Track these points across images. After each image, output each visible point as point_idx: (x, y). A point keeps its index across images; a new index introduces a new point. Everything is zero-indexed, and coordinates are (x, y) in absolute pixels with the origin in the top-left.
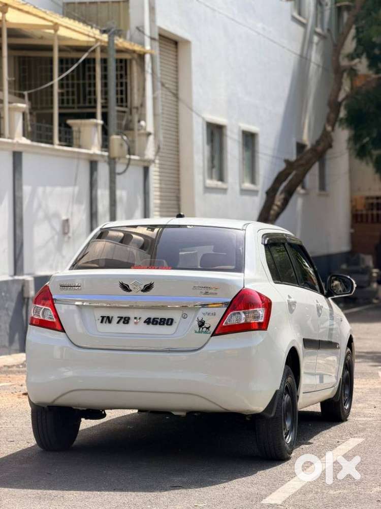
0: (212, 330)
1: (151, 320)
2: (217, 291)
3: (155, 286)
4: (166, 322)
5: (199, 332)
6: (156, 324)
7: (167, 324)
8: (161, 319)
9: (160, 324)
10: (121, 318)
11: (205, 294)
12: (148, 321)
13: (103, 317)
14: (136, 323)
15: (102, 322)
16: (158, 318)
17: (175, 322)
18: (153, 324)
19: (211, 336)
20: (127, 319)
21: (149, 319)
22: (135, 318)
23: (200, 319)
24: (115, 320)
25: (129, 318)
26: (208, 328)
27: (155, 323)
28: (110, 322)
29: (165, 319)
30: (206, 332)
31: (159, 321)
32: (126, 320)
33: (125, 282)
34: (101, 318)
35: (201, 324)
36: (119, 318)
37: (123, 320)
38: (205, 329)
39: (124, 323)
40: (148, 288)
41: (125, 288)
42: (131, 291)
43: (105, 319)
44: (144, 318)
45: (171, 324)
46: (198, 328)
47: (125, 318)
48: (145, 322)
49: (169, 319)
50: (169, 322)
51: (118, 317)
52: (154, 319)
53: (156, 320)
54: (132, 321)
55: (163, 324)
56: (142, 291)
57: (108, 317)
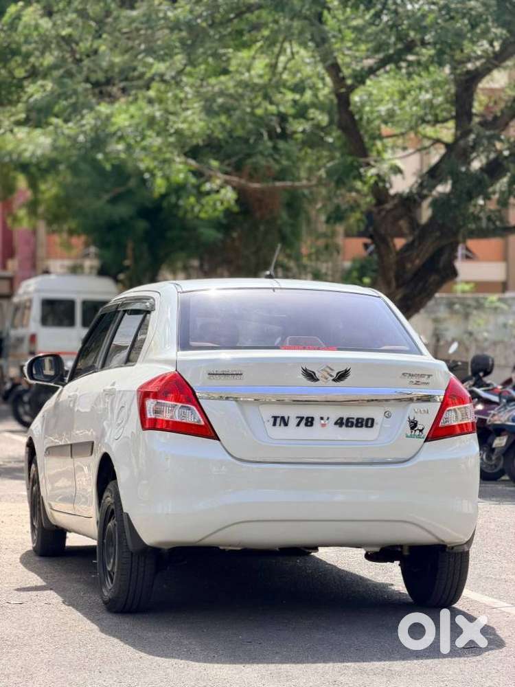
0: (426, 432)
1: (344, 421)
2: (429, 381)
3: (351, 372)
4: (364, 423)
5: (411, 436)
6: (352, 426)
7: (367, 426)
8: (358, 419)
9: (357, 426)
10: (302, 418)
11: (416, 384)
12: (340, 423)
13: (275, 418)
14: (323, 425)
15: (274, 424)
16: (353, 418)
17: (377, 424)
18: (347, 426)
19: (425, 442)
20: (310, 420)
21: (341, 419)
22: (322, 418)
23: (412, 418)
24: (293, 422)
25: (313, 419)
26: (421, 431)
27: (349, 424)
28: (286, 424)
29: (363, 419)
30: (419, 437)
31: (355, 421)
32: (309, 422)
33: (309, 368)
34: (273, 419)
35: (413, 425)
36: (299, 419)
37: (304, 422)
38: (417, 432)
39: (306, 425)
40: (342, 376)
41: (310, 376)
42: (318, 380)
43: (278, 420)
44: (334, 418)
45: (372, 426)
46: (410, 431)
47: (307, 418)
48: (336, 423)
49: (368, 419)
50: (368, 423)
51: (298, 417)
52: (348, 419)
53: (351, 420)
54: (317, 422)
55: (362, 426)
56: (334, 380)
57: (283, 418)
